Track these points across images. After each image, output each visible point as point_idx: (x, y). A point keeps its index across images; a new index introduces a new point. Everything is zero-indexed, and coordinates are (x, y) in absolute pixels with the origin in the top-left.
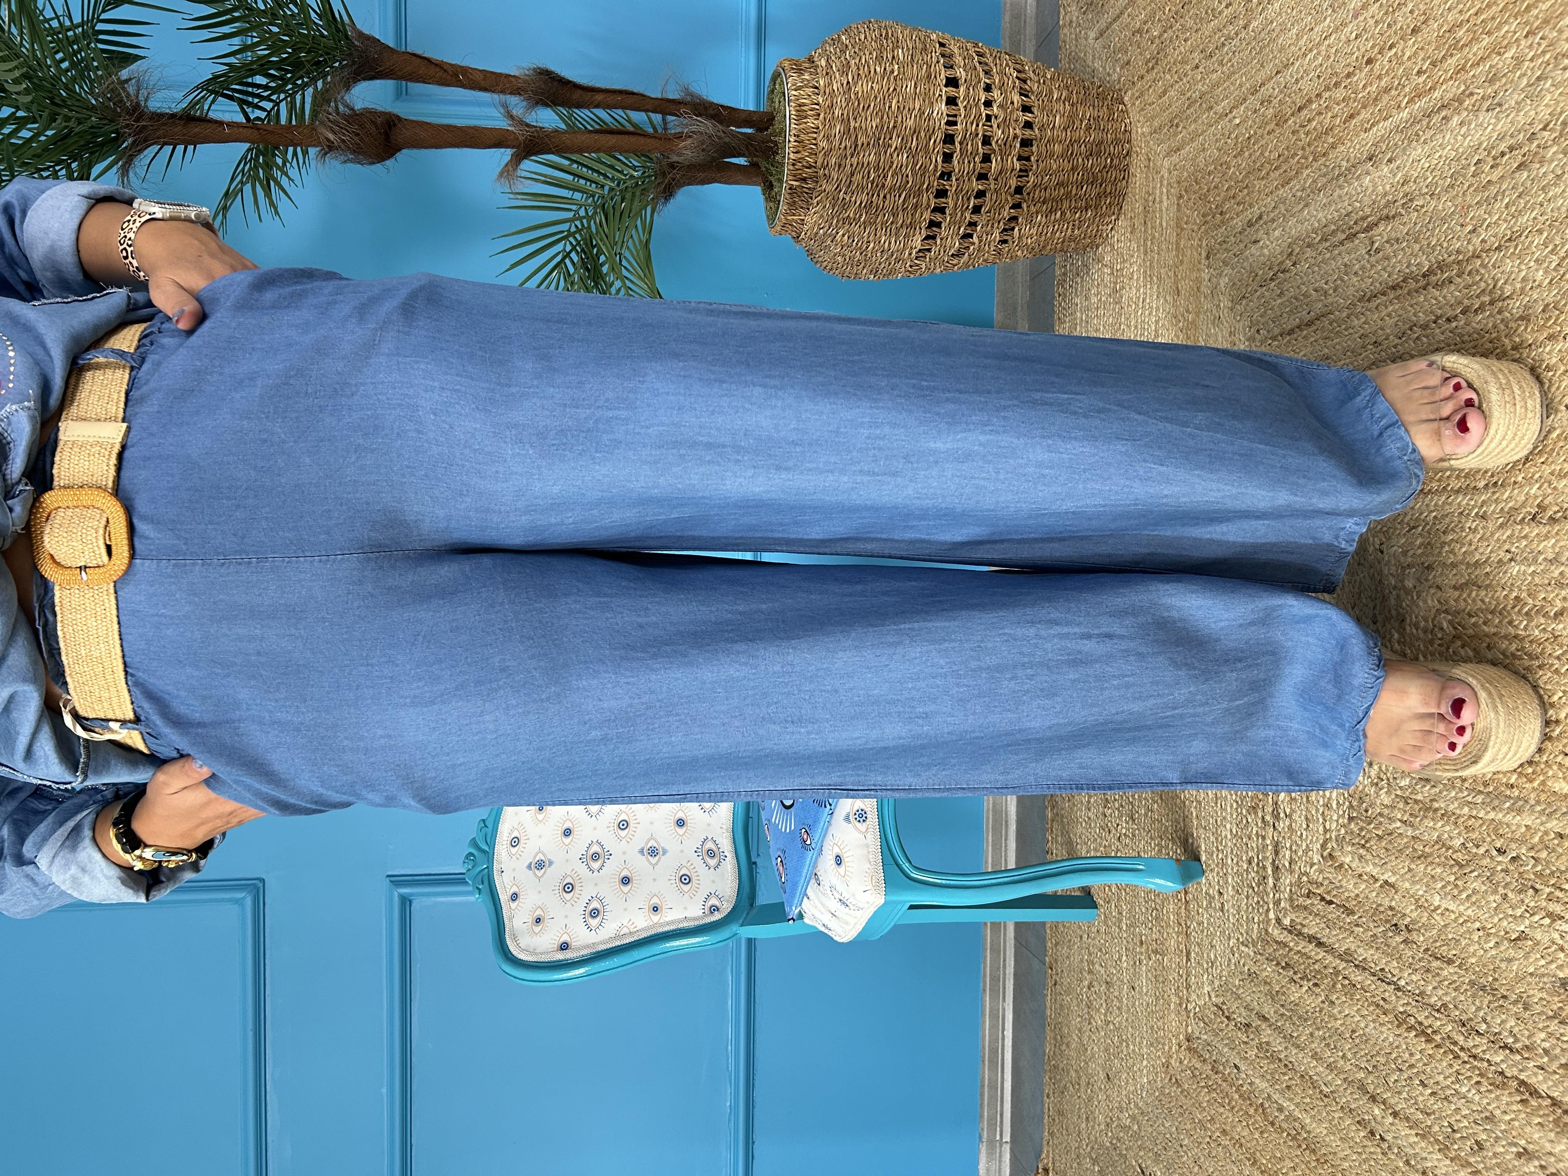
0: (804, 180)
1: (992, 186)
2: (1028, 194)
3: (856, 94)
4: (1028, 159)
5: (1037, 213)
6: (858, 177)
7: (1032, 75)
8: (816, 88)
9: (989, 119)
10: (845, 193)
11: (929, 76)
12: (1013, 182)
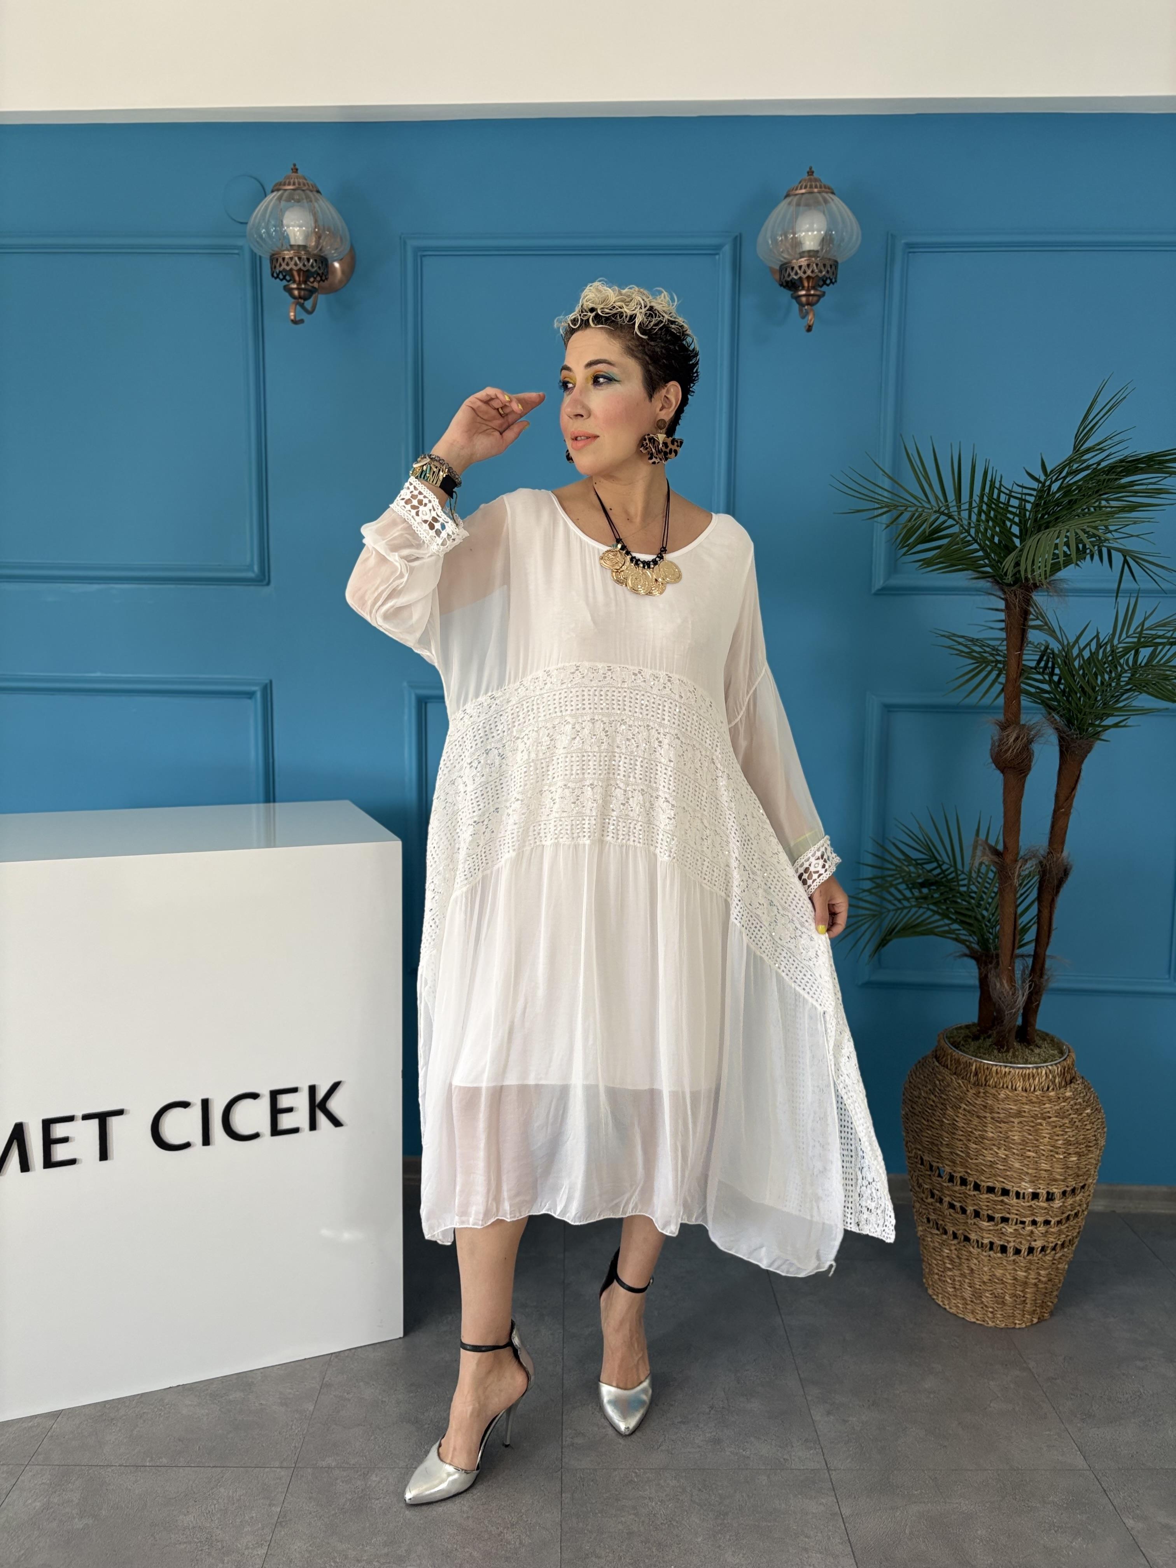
0: (976, 1074)
1: (969, 1221)
2: (964, 1246)
3: (1041, 1124)
4: (991, 1249)
5: (951, 1250)
6: (976, 1121)
7: (1058, 1255)
8: (1048, 1088)
9: (1023, 1223)
10: (965, 1109)
11: (1055, 1180)
12: (973, 1236)
